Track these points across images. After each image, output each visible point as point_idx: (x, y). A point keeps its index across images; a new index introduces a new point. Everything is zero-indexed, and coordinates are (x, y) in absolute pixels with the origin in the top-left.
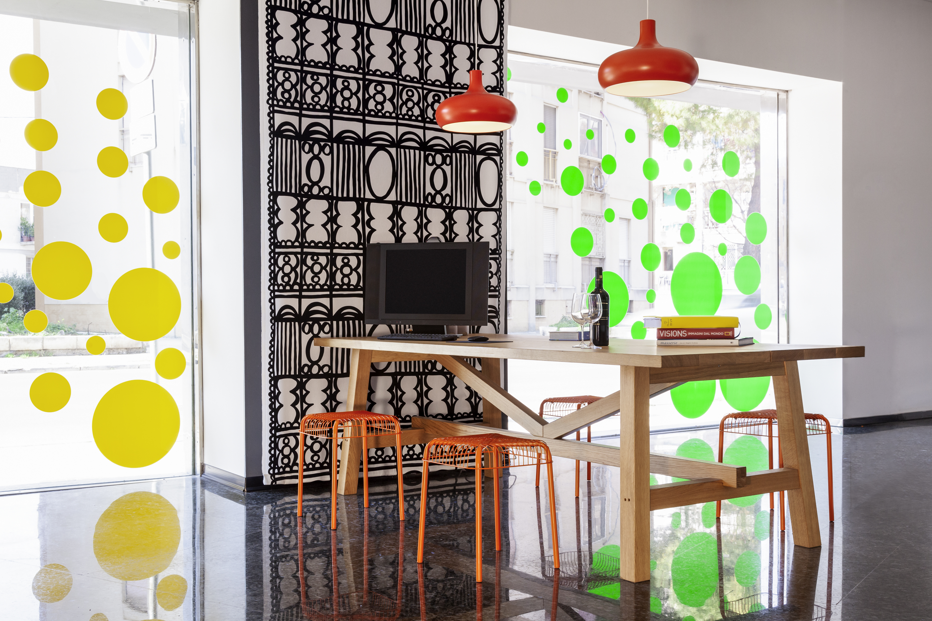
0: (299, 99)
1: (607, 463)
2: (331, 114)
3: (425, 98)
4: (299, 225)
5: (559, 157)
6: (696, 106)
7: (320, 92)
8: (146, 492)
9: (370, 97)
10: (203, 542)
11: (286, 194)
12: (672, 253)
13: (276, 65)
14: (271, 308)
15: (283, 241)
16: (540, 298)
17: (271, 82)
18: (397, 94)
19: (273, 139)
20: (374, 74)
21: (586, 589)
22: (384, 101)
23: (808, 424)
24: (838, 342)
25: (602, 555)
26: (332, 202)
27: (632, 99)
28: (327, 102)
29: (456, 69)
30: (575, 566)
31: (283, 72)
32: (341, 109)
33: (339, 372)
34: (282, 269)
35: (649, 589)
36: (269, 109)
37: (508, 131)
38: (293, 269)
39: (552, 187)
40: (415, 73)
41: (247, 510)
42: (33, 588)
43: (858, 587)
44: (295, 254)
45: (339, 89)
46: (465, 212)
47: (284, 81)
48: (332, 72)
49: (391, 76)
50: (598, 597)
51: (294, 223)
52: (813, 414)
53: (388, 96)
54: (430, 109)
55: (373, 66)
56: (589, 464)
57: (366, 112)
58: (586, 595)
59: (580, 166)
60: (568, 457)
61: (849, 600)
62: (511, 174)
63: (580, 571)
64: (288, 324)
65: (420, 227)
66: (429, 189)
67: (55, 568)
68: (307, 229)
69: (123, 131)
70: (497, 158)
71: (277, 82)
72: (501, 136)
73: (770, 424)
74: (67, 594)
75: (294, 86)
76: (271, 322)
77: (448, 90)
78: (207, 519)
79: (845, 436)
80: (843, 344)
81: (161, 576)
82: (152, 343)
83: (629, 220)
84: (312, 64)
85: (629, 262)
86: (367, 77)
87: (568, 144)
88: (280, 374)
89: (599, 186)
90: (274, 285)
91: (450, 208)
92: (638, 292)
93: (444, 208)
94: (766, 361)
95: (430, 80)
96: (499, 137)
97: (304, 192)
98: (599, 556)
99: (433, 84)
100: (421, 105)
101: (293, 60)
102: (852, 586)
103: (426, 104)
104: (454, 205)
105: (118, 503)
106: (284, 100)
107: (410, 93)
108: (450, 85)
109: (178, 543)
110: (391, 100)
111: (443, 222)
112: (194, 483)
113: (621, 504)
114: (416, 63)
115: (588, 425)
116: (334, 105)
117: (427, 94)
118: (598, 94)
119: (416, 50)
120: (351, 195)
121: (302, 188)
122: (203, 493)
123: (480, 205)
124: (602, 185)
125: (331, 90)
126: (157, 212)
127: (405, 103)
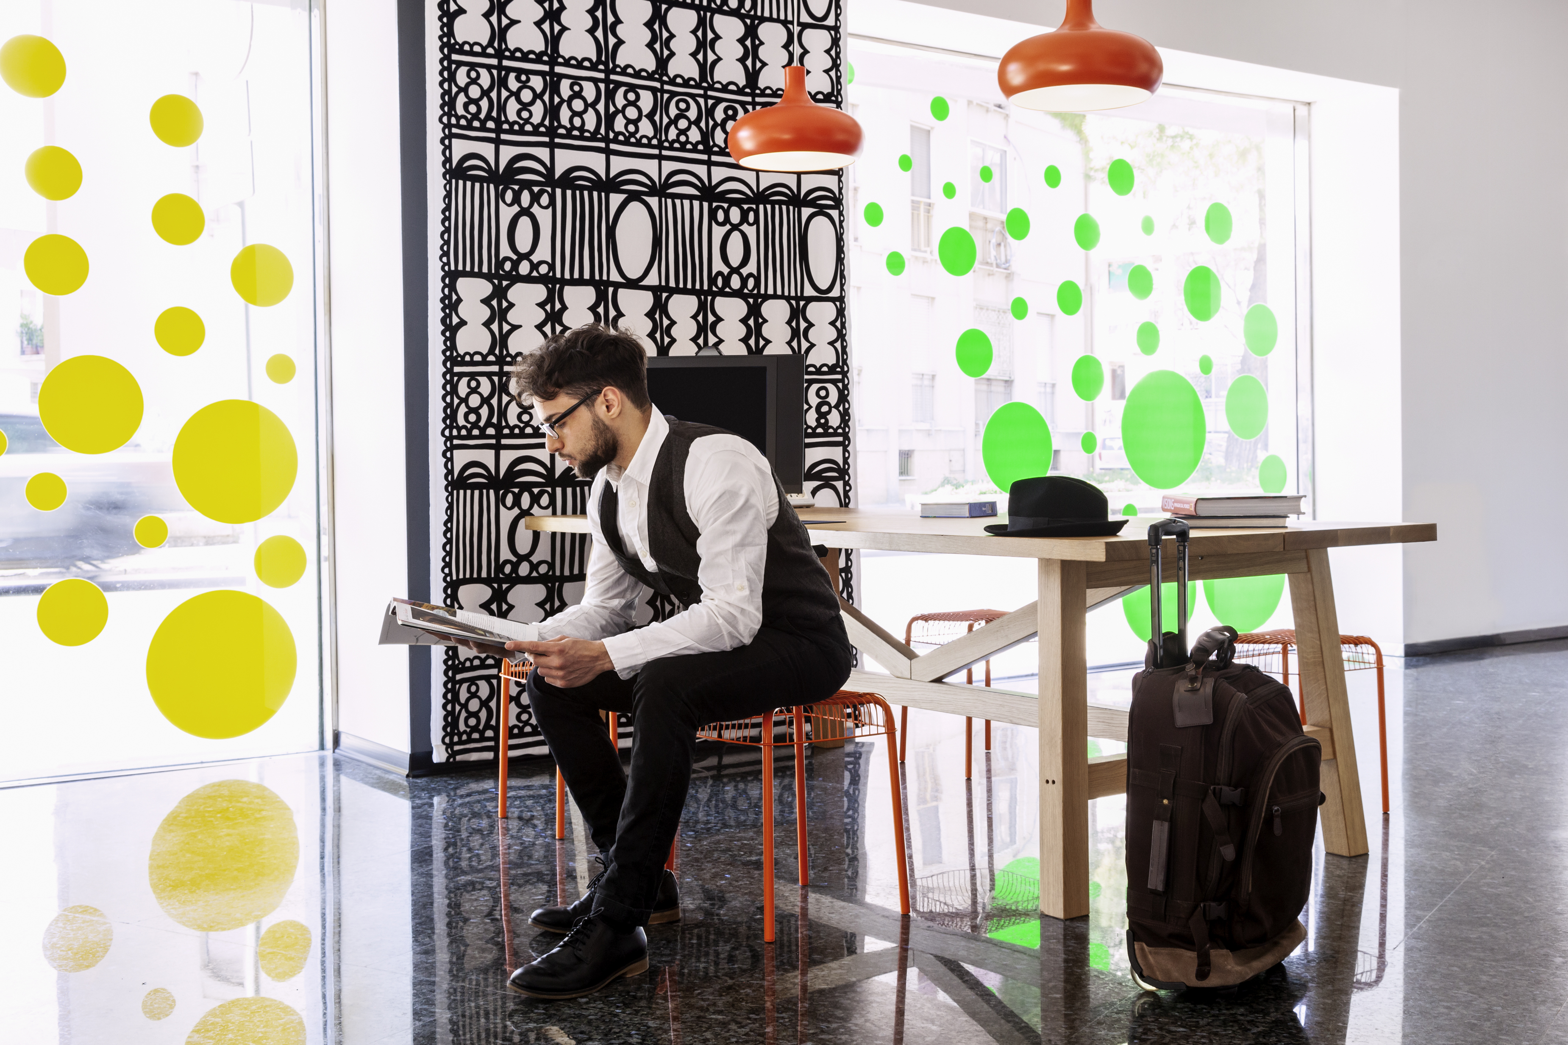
0: (494, 114)
1: (1017, 721)
2: (552, 140)
3: (710, 112)
4: (495, 327)
5: (936, 212)
6: (1162, 129)
7: (532, 103)
8: (238, 781)
9: (617, 111)
10: (339, 863)
11: (471, 274)
12: (1123, 371)
13: (455, 57)
14: (446, 466)
15: (467, 353)
16: (906, 448)
17: (446, 86)
18: (661, 106)
19: (449, 182)
20: (624, 72)
21: (985, 932)
22: (639, 119)
23: (1347, 652)
24: (1394, 518)
25: (1010, 874)
26: (554, 287)
27: (1057, 115)
28: (544, 119)
29: (764, 64)
30: (966, 894)
31: (467, 68)
32: (569, 131)
33: (567, 572)
34: (465, 400)
35: (1087, 929)
36: (443, 131)
37: (851, 168)
38: (486, 401)
39: (925, 262)
40: (691, 70)
41: (413, 808)
42: (45, 948)
43: (1428, 921)
44: (489, 375)
45: (565, 97)
46: (783, 302)
47: (468, 85)
48: (552, 69)
49: (650, 77)
50: (1004, 945)
51: (487, 324)
52: (1355, 635)
53: (646, 110)
54: (718, 131)
55: (622, 59)
56: (988, 723)
57: (612, 135)
58: (983, 941)
59: (971, 227)
60: (953, 712)
61: (1413, 942)
62: (856, 240)
63: (974, 902)
64: (477, 492)
65: (702, 329)
66: (718, 266)
67: (81, 912)
68: (509, 332)
69: (197, 167)
70: (834, 213)
71: (457, 85)
72: (840, 177)
73: (1285, 652)
74: (103, 957)
75: (485, 93)
76: (446, 489)
77: (749, 99)
78: (344, 824)
79: (1408, 671)
80: (1404, 521)
81: (267, 922)
82: (248, 526)
83: (1052, 316)
84: (518, 54)
85: (1053, 386)
86: (613, 77)
87: (949, 190)
88: (461, 576)
89: (1003, 259)
90: (451, 427)
91: (755, 297)
92: (1069, 435)
93: (744, 297)
94: (1277, 550)
95: (719, 82)
96: (837, 177)
97: (504, 270)
98: (1006, 876)
99: (725, 89)
100: (703, 124)
101: (484, 49)
102: (1419, 919)
103: (711, 123)
104: (762, 291)
105: (191, 800)
106: (469, 116)
107: (683, 106)
108: (753, 90)
109: (295, 867)
110: (650, 116)
111: (744, 321)
112: (322, 764)
113: (1041, 791)
114: (694, 55)
115: (986, 657)
116: (556, 124)
117: (714, 106)
118: (1000, 106)
119: (694, 32)
120: (587, 276)
121: (500, 264)
122: (337, 780)
123: (809, 291)
124: (1009, 258)
125: (551, 99)
126: (254, 303)
127: (674, 122)
